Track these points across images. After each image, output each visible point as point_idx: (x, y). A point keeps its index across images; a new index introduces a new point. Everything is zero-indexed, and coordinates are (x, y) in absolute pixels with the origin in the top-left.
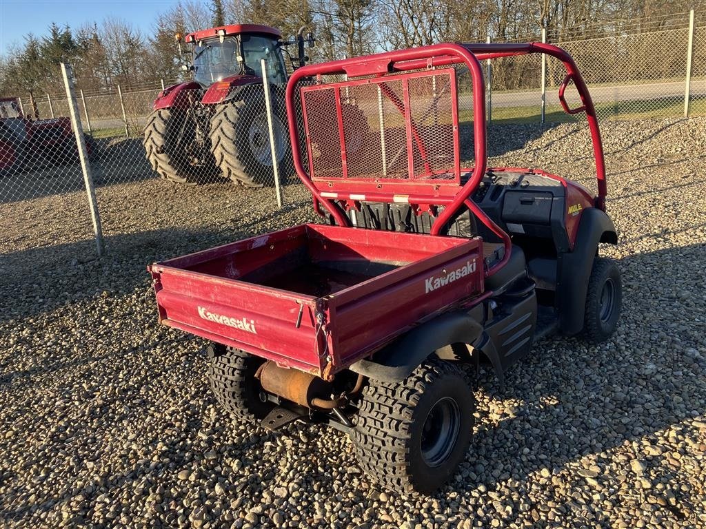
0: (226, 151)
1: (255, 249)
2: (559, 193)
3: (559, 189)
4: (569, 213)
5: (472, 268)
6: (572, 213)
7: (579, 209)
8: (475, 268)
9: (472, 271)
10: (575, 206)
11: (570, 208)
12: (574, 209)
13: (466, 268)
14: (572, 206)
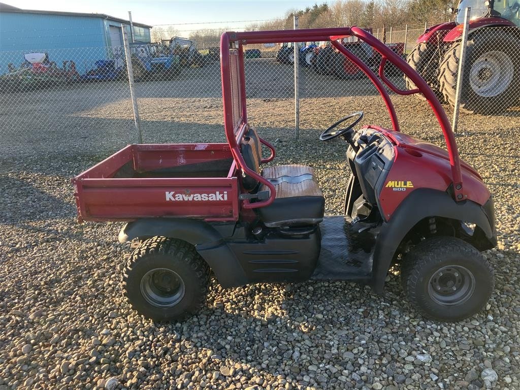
0: (447, 81)
1: (197, 151)
2: (386, 166)
3: (389, 163)
4: (387, 186)
5: (223, 197)
6: (392, 188)
7: (408, 186)
8: (226, 198)
9: (222, 199)
10: (400, 182)
11: (390, 182)
12: (398, 185)
13: (214, 195)
14: (395, 181)
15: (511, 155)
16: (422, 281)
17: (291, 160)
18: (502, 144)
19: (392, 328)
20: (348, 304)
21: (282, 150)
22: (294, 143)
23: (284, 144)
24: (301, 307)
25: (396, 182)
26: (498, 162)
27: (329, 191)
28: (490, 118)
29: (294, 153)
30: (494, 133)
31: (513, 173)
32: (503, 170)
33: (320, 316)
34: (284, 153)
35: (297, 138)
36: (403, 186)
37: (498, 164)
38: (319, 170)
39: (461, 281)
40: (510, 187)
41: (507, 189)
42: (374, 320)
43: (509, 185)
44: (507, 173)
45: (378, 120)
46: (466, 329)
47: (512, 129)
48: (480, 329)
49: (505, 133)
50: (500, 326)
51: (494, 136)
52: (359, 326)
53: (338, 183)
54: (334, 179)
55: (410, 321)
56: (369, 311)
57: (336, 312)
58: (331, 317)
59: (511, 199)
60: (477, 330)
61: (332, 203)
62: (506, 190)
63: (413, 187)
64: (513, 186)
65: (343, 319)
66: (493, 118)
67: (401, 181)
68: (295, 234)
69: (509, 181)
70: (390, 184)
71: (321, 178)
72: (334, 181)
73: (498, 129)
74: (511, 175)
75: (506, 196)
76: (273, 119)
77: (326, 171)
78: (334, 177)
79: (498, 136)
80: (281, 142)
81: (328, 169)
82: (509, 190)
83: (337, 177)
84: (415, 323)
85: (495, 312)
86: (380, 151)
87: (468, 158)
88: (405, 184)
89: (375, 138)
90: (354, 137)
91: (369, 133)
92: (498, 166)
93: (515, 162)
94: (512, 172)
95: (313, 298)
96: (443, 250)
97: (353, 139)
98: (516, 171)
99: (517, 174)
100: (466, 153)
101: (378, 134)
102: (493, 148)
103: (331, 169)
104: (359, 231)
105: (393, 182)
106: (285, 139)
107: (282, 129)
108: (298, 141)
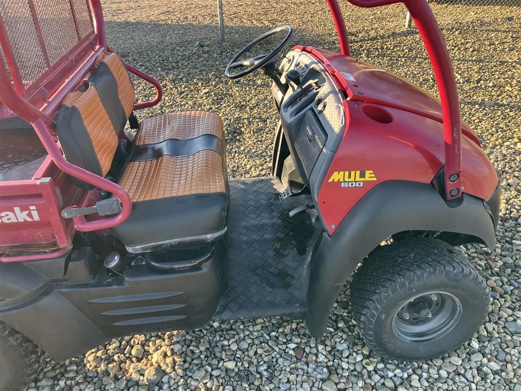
2: (331, 142)
3: (334, 138)
4: (330, 180)
5: (30, 215)
6: (339, 182)
7: (367, 178)
8: (36, 217)
9: (29, 219)
10: (353, 173)
11: (336, 173)
12: (350, 177)
13: (11, 214)
14: (344, 170)
15: (474, 58)
16: (383, 318)
17: (213, 73)
18: (462, 44)
19: (337, 381)
20: (273, 334)
21: (202, 59)
22: (219, 47)
23: (206, 49)
24: (202, 348)
25: (347, 173)
26: (460, 69)
27: (258, 122)
28: (447, 7)
29: (217, 63)
30: (453, 28)
31: (479, 85)
32: (466, 81)
33: (231, 365)
34: (204, 62)
35: (223, 40)
36: (358, 179)
37: (460, 72)
38: (247, 89)
39: (440, 304)
40: (477, 106)
41: (473, 110)
42: (311, 365)
43: (476, 103)
44: (472, 85)
45: (320, 12)
46: (443, 373)
47: (472, 23)
48: (462, 372)
49: (465, 28)
50: (489, 361)
51: (453, 33)
52: (288, 381)
53: (270, 108)
54: (266, 102)
55: (364, 363)
56: (303, 347)
57: (256, 353)
58: (247, 366)
59: (480, 124)
60: (459, 374)
61: (261, 141)
62: (473, 112)
63: (375, 179)
64: (480, 105)
65: (265, 367)
66: (451, 7)
67: (356, 170)
68: (176, 266)
69: (475, 98)
70: (336, 176)
71: (249, 101)
72: (265, 105)
73: (457, 23)
74: (476, 87)
75: (474, 120)
76: (196, 12)
77: (256, 89)
78: (266, 99)
79: (457, 33)
80: (202, 46)
81: (258, 87)
82: (477, 111)
83: (269, 98)
84: (370, 368)
85: (481, 332)
86: (320, 107)
87: (425, 64)
88: (362, 175)
89: (313, 73)
90: (282, 64)
91: (303, 63)
92: (460, 74)
93: (480, 69)
94: (477, 83)
95: (223, 326)
96: (418, 272)
97: (280, 68)
98: (482, 82)
99: (483, 86)
100: (422, 58)
101: (318, 67)
102: (453, 50)
103: (262, 86)
104: (291, 214)
105: (342, 173)
106: (208, 43)
107: (206, 26)
108: (224, 44)
